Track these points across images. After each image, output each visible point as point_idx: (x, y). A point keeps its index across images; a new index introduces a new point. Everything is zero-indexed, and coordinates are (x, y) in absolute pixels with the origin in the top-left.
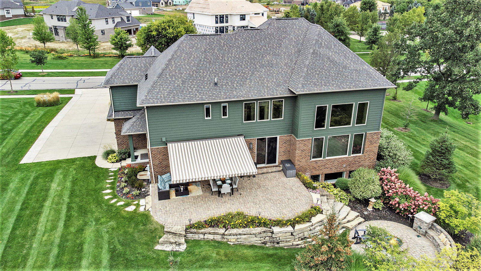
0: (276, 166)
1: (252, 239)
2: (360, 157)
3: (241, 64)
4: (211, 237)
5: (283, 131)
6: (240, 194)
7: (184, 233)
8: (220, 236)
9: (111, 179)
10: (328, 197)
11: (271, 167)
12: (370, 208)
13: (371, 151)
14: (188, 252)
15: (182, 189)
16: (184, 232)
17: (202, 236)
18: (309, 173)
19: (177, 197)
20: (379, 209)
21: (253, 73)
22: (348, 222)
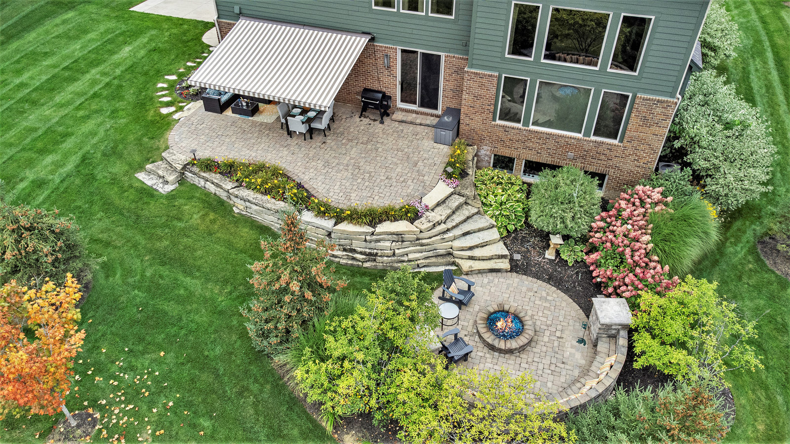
0: (437, 116)
2: (611, 148)
4: (212, 188)
6: (324, 142)
7: (179, 167)
8: (225, 194)
9: (195, 62)
10: (469, 201)
11: (427, 114)
12: (550, 255)
13: (641, 141)
15: (244, 104)
16: (181, 167)
17: (202, 183)
18: (489, 148)
19: (234, 115)
20: (567, 261)
22: (471, 258)
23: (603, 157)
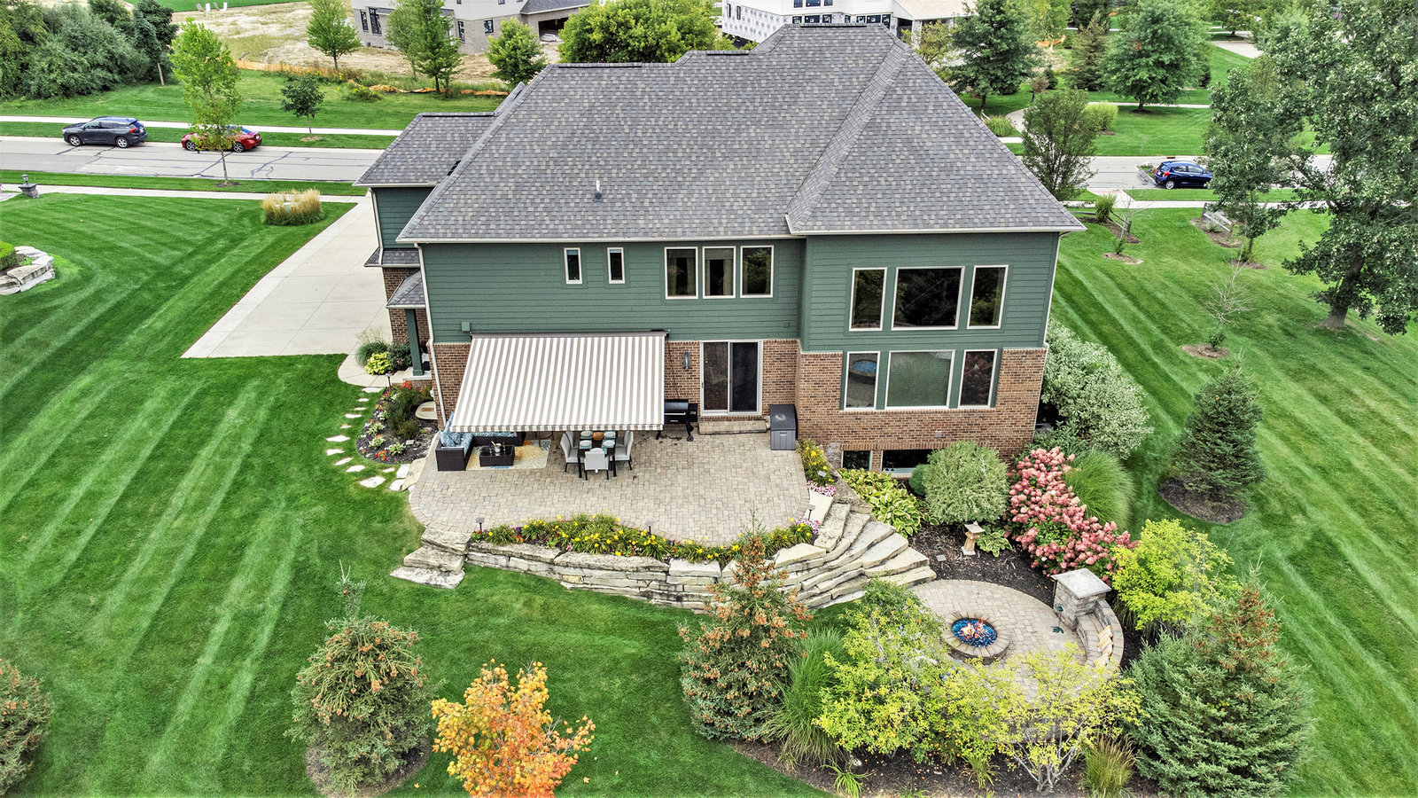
0: (758, 419)
1: (617, 582)
2: (983, 415)
3: (676, 146)
4: (523, 565)
5: (775, 329)
6: (635, 477)
7: (462, 548)
8: (545, 567)
9: (357, 412)
10: (855, 508)
11: (743, 419)
12: (968, 549)
13: (1015, 400)
14: (463, 591)
15: (497, 450)
16: (464, 546)
17: (503, 561)
18: (839, 444)
19: (484, 468)
20: (991, 552)
21: (701, 172)
22: (887, 574)
23: (975, 428)
